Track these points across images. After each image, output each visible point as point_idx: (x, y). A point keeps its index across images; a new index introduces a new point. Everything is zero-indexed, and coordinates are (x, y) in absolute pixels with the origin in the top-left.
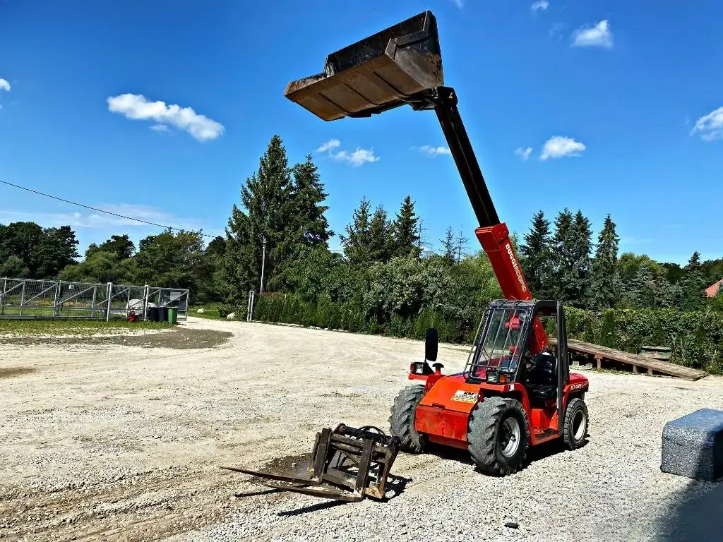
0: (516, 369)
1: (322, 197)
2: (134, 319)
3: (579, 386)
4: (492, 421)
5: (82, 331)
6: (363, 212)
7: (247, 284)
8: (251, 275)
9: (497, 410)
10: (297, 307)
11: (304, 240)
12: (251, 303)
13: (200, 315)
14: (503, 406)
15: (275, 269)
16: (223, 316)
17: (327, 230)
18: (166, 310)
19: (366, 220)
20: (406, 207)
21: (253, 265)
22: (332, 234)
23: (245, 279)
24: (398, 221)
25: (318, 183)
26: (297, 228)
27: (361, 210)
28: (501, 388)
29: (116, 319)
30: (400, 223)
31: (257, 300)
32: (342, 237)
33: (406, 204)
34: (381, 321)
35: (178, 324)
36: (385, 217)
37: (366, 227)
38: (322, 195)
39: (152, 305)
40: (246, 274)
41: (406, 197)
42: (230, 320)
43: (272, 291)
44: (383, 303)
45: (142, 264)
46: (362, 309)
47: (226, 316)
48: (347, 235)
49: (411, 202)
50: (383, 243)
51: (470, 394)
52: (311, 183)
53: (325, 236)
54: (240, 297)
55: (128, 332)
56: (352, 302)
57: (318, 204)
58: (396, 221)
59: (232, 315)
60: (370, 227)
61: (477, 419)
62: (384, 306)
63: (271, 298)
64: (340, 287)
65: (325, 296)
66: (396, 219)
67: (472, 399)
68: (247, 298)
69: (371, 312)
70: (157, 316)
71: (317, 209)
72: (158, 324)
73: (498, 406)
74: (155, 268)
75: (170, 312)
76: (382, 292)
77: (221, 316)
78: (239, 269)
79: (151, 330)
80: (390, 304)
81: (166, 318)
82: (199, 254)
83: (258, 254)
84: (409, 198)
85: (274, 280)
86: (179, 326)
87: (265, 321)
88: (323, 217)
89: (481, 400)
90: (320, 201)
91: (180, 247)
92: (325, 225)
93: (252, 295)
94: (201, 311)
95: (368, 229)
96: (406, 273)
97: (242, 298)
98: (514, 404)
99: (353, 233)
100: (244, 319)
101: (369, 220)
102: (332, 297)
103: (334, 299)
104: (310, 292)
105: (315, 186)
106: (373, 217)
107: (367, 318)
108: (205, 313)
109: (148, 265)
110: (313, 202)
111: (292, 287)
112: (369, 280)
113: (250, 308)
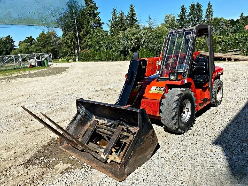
0: (187, 69)
1: (97, 8)
2: (32, 67)
3: (219, 73)
4: (175, 105)
5: (8, 74)
6: (115, 13)
7: (74, 48)
8: (74, 44)
9: (177, 98)
10: (94, 55)
11: (92, 27)
12: (76, 54)
13: (60, 62)
14: (180, 94)
15: (83, 40)
16: (68, 61)
17: (101, 22)
18: (43, 61)
19: (116, 16)
20: (131, 9)
21: (75, 40)
22: (103, 23)
23: (72, 46)
24: (129, 15)
25: (94, 2)
26: (89, 22)
27: (113, 12)
28: (179, 83)
29: (25, 68)
30: (130, 16)
31: (79, 54)
32: (108, 24)
33: (131, 7)
34: (125, 55)
35: (49, 66)
36: (123, 14)
37: (117, 19)
38: (97, 7)
39: (39, 60)
40: (72, 44)
41: (131, 5)
42: (70, 62)
43: (84, 49)
44: (125, 48)
45: (36, 46)
46: (118, 51)
47: (69, 61)
48: (110, 23)
49: (133, 6)
50: (124, 25)
51: (160, 88)
52: (91, 3)
53: (100, 25)
54: (72, 53)
55: (27, 72)
56: (113, 49)
57: (95, 12)
58: (128, 15)
59: (70, 60)
60: (118, 18)
61: (165, 104)
62: (126, 49)
63: (83, 52)
64: (108, 44)
65: (103, 48)
66: (128, 14)
67: (161, 91)
68: (75, 53)
69: (121, 52)
70: (41, 64)
71: (95, 14)
72: (43, 67)
73: (178, 95)
74: (41, 47)
75: (45, 62)
76: (124, 44)
77: (67, 61)
78: (69, 42)
79: (38, 70)
80: (128, 48)
81: (45, 65)
82: (57, 39)
83: (75, 35)
84: (132, 4)
85: (84, 45)
86: (50, 67)
87: (83, 61)
88: (98, 16)
89: (166, 92)
90: (96, 10)
91: (49, 37)
92: (99, 20)
93: (76, 51)
94: (60, 60)
95: (117, 20)
96: (133, 34)
97: (73, 53)
98: (187, 91)
99: (112, 22)
100: (75, 61)
101: (117, 16)
102: (106, 48)
103: (107, 49)
104: (97, 48)
105: (93, 4)
106: (119, 14)
107: (120, 55)
108: (62, 61)
109: (39, 46)
110: (93, 11)
111: (91, 46)
112: (119, 39)
113: (77, 57)
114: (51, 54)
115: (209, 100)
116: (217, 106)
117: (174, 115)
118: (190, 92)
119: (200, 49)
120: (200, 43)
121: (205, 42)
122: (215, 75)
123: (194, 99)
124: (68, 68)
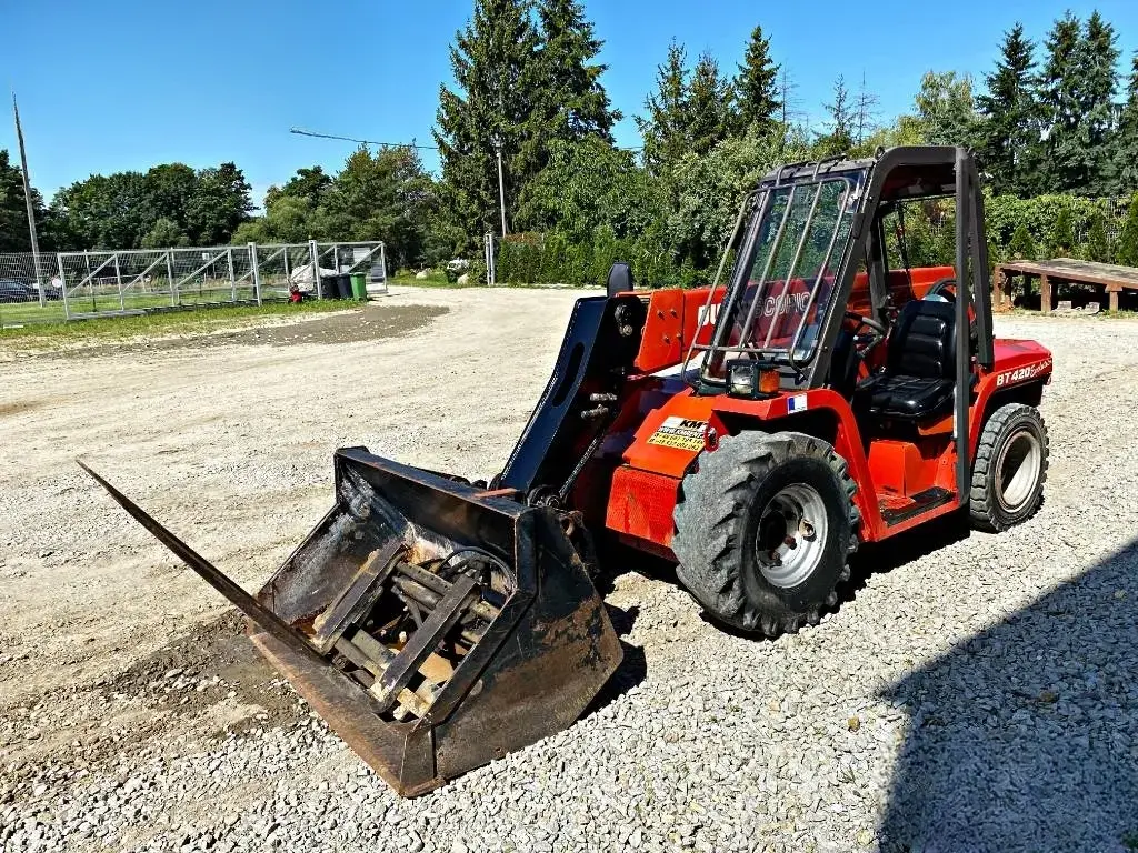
1: (593, 47)
2: (300, 298)
3: (1024, 373)
4: (726, 506)
5: (198, 327)
6: (675, 66)
7: (479, 223)
8: (483, 205)
9: (741, 473)
10: (561, 256)
11: (565, 132)
12: (489, 252)
13: (419, 283)
14: (763, 460)
15: (523, 191)
16: (452, 279)
17: (610, 109)
18: (347, 278)
19: (680, 83)
20: (754, 49)
21: (486, 189)
22: (619, 116)
23: (474, 215)
24: (741, 77)
25: (585, 21)
26: (552, 112)
27: (669, 65)
28: (762, 408)
29: (271, 302)
30: (745, 81)
31: (498, 251)
32: (639, 121)
33: (753, 42)
34: (701, 263)
35: (371, 299)
36: (715, 73)
37: (681, 95)
38: (593, 44)
39: (328, 272)
40: (474, 207)
41: (752, 30)
42: (462, 286)
43: (521, 230)
44: (702, 228)
45: (331, 209)
46: (668, 245)
47: (456, 280)
48: (649, 116)
49: (764, 38)
50: (715, 122)
51: (694, 424)
52: (570, 23)
53: (605, 122)
54: (473, 247)
55: (274, 321)
56: (649, 234)
57: (586, 63)
58: (738, 78)
59: (463, 279)
60: (688, 94)
62: (706, 235)
63: (520, 242)
64: (628, 211)
65: (604, 230)
66: (738, 74)
67: (693, 441)
68: (483, 248)
69: (684, 249)
70: (336, 289)
71: (583, 72)
72: (341, 303)
73: (748, 462)
74: (352, 213)
75: (354, 281)
76: (698, 211)
77: (450, 281)
78: (462, 195)
79: (321, 314)
80: (715, 231)
81: (350, 293)
82: (417, 182)
83: (489, 168)
84: (759, 29)
85: (524, 212)
86: (371, 302)
87: (514, 284)
88: (598, 85)
90: (588, 57)
91: (385, 173)
92: (602, 103)
93: (489, 238)
94: (421, 275)
95: (685, 99)
96: (740, 168)
97: (475, 248)
99: (658, 110)
100: (483, 282)
101: (686, 82)
102: (617, 230)
103: (621, 233)
104: (580, 224)
105: (578, 27)
106: (693, 73)
107: (678, 261)
108: (429, 278)
109: (340, 210)
110: (577, 60)
111: (552, 218)
112: (678, 189)
113: (490, 263)
114: (380, 249)
115: (949, 497)
116: (1005, 527)
117: (719, 550)
118: (818, 454)
119: (1066, 246)
120: (1066, 216)
121: (1091, 211)
122: (994, 380)
123: (846, 485)
124: (444, 310)
